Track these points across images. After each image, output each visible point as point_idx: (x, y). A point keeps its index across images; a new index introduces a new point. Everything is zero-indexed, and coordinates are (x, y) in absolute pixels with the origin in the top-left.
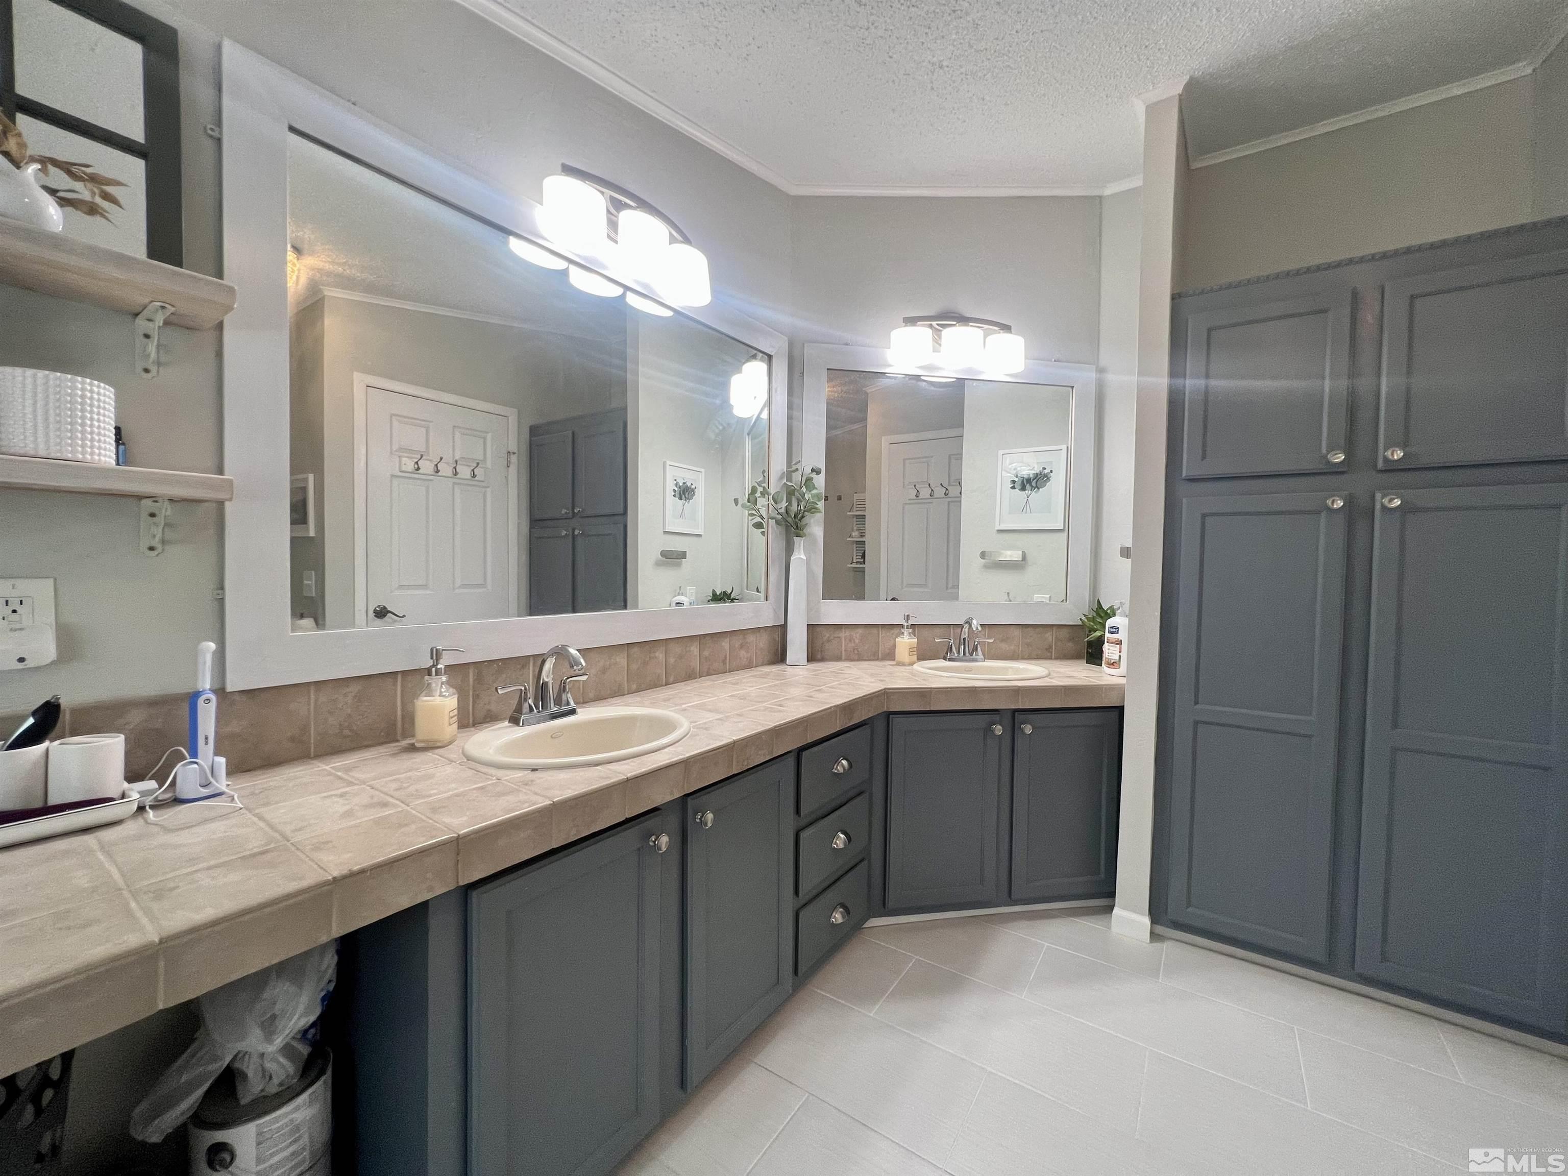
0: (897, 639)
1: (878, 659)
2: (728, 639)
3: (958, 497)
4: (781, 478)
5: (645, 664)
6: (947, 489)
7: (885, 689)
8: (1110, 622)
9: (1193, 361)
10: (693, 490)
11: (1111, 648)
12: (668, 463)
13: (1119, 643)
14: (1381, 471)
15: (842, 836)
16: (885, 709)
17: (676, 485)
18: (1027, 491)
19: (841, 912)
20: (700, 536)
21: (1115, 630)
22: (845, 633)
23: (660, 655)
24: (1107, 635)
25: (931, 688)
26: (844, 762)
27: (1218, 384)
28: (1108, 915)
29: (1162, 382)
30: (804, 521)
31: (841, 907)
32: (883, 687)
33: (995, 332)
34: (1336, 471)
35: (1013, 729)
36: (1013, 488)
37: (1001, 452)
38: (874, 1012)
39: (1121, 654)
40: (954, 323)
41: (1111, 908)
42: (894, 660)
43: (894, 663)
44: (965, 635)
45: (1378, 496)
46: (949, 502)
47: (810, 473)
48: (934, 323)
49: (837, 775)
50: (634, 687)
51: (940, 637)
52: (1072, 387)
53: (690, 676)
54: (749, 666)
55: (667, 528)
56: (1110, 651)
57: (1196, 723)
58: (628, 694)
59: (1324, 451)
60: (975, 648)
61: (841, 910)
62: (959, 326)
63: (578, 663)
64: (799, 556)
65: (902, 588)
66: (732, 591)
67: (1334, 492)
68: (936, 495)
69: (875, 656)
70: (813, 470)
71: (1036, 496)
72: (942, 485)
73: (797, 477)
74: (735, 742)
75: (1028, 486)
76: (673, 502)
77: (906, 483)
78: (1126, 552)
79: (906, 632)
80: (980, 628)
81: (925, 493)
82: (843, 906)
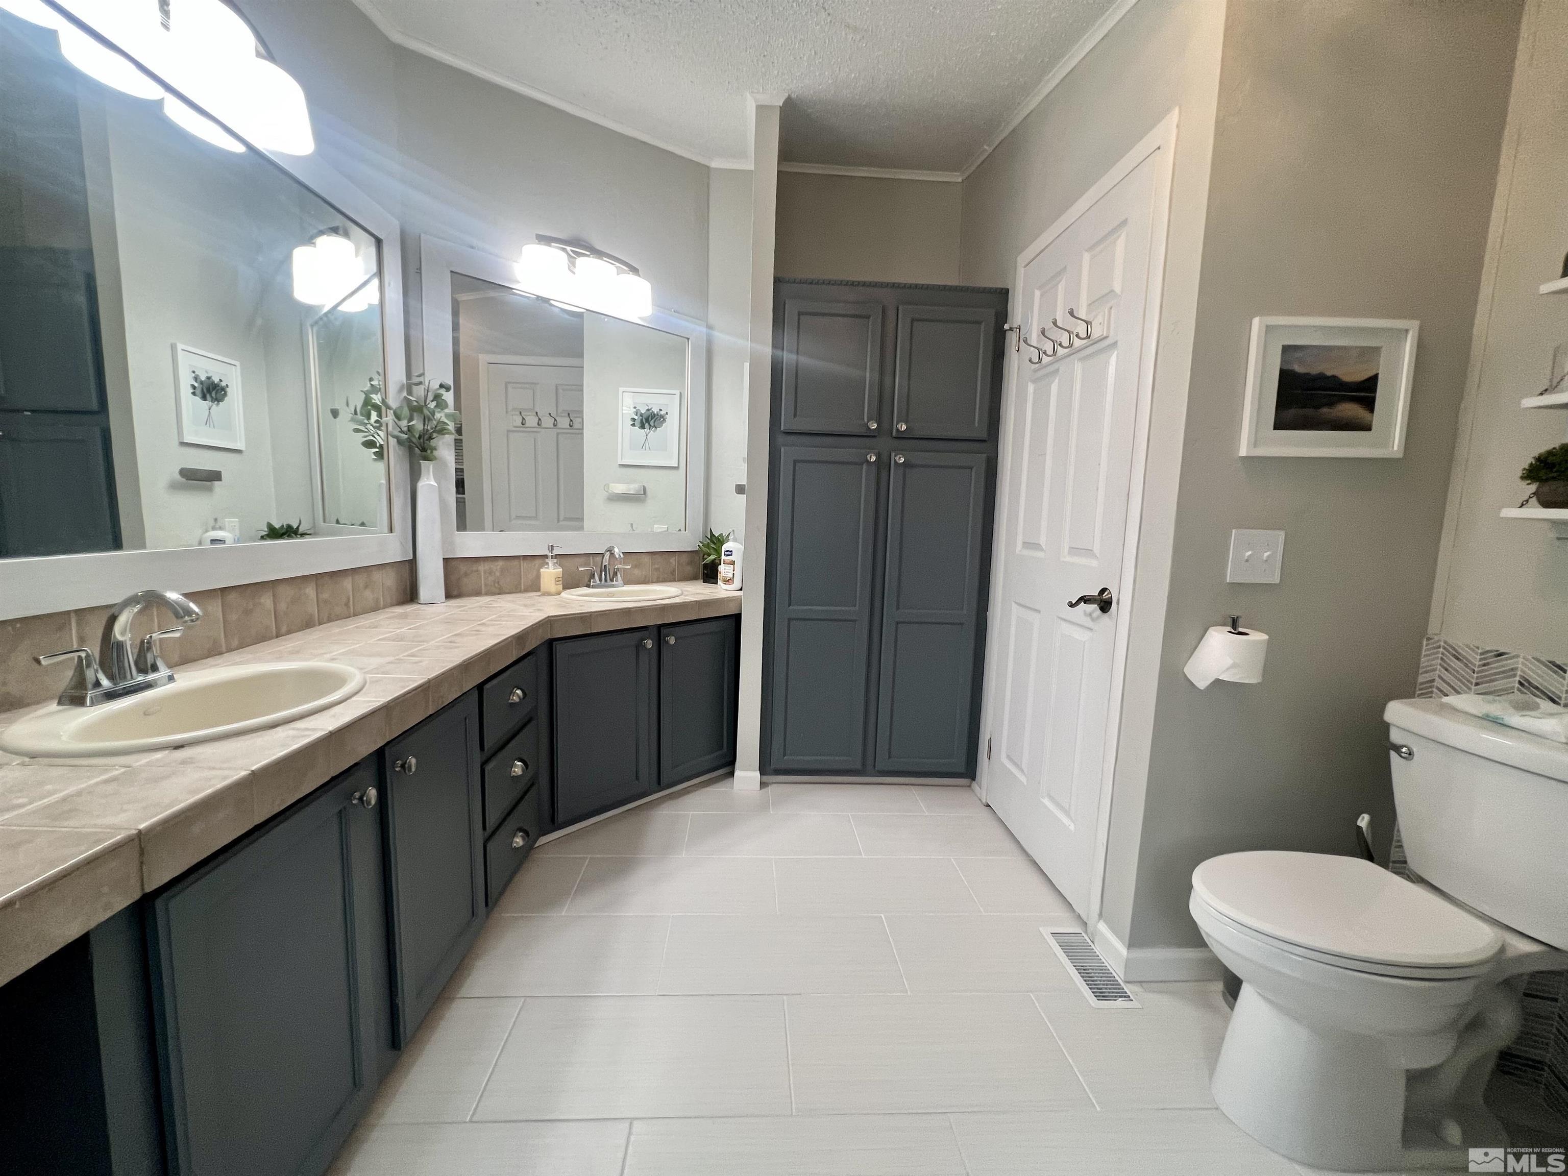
0: (541, 570)
1: (520, 592)
2: (350, 578)
3: (580, 429)
4: (400, 390)
5: (247, 612)
6: (555, 420)
7: (549, 617)
8: (725, 547)
9: (789, 338)
10: (223, 389)
11: (727, 568)
12: (180, 346)
13: (733, 563)
14: (895, 437)
15: (519, 763)
16: (549, 637)
17: (196, 379)
18: (646, 430)
19: (522, 836)
20: (239, 451)
21: (729, 553)
22: (484, 567)
23: (267, 601)
24: (723, 557)
25: (591, 612)
26: (519, 692)
27: (803, 360)
28: (731, 779)
29: (766, 350)
30: (433, 443)
31: (520, 832)
32: (546, 616)
33: (624, 272)
34: (870, 435)
35: (660, 642)
36: (633, 425)
37: (621, 389)
38: (565, 912)
39: (734, 572)
40: (588, 253)
41: (731, 774)
42: (539, 590)
43: (538, 593)
44: (605, 563)
45: (893, 454)
46: (558, 434)
47: (438, 389)
48: (569, 248)
49: (513, 705)
50: (235, 643)
51: (581, 566)
52: (688, 339)
53: (308, 624)
54: (375, 608)
55: (185, 438)
56: (726, 571)
57: (789, 620)
58: (227, 652)
59: (866, 420)
60: (615, 574)
61: (521, 834)
62: (593, 257)
63: (189, 612)
64: (428, 483)
65: (510, 521)
66: (300, 524)
67: (870, 449)
68: (543, 425)
69: (516, 589)
70: (441, 386)
71: (654, 435)
72: (550, 414)
73: (419, 391)
74: (429, 681)
75: (647, 425)
76: (192, 405)
77: (510, 408)
78: (740, 489)
79: (550, 562)
80: (622, 556)
81: (531, 421)
82: (521, 830)
